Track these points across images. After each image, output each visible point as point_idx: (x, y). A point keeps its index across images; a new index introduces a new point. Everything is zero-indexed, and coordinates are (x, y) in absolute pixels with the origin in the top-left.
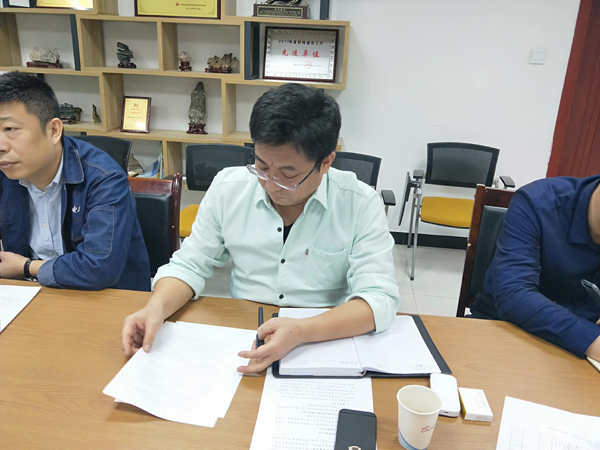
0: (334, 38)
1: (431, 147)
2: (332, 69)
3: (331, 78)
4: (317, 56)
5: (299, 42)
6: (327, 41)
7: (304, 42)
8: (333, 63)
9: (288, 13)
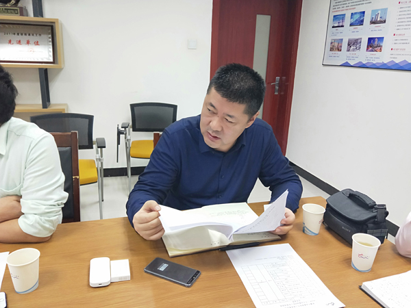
0: (50, 31)
1: (133, 106)
2: (51, 54)
3: (52, 60)
4: (38, 44)
5: (22, 34)
6: (44, 34)
7: (26, 34)
8: (51, 50)
9: (7, 11)
